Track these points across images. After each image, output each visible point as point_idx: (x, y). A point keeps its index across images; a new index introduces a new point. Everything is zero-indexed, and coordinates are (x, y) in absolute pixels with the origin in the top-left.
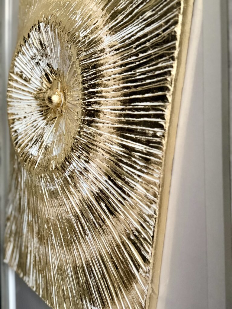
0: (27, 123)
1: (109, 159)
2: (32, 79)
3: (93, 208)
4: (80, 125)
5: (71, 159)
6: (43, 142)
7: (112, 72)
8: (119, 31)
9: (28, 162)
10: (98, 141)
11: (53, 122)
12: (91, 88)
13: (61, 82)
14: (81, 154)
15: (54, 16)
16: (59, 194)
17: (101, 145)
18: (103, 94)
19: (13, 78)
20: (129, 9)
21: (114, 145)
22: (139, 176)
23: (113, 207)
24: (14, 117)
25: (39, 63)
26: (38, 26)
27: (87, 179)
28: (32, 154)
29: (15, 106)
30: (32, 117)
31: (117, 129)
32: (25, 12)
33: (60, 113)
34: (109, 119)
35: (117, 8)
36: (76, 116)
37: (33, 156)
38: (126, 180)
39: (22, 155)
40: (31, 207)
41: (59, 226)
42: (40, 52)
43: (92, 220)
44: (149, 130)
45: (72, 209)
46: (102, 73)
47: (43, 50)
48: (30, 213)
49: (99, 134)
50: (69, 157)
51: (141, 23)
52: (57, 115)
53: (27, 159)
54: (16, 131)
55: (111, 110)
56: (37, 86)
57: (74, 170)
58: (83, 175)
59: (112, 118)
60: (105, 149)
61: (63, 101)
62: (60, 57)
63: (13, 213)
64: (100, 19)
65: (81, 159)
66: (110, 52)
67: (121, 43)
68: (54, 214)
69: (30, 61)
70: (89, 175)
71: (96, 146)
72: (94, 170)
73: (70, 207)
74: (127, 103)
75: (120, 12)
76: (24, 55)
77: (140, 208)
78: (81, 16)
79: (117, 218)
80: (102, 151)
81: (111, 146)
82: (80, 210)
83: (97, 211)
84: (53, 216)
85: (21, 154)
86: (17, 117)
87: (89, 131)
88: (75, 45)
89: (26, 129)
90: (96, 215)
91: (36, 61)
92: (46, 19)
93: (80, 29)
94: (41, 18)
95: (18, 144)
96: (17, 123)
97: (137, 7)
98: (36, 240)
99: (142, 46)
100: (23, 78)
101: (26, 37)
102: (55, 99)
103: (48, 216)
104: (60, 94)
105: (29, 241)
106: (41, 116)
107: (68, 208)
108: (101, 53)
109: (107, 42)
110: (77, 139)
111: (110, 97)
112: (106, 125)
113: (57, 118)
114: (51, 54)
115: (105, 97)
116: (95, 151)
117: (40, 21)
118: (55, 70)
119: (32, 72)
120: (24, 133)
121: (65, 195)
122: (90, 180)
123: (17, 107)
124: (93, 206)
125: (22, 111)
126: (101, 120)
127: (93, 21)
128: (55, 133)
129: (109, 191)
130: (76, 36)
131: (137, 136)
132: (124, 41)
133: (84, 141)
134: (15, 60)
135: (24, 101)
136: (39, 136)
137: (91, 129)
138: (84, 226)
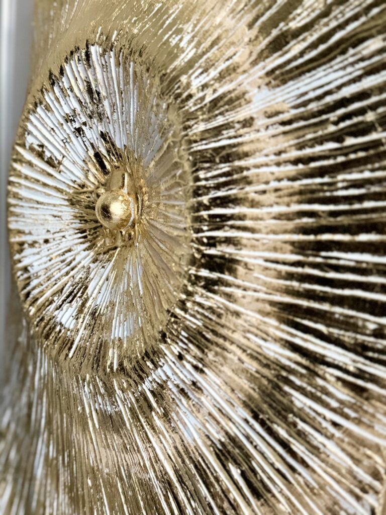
0: (52, 254)
1: (257, 372)
2: (66, 162)
3: (208, 471)
4: (186, 286)
5: (159, 358)
6: (86, 300)
7: (273, 173)
8: (292, 79)
9: (54, 339)
10: (229, 328)
11: (110, 257)
12: (217, 206)
13: (130, 175)
14: (185, 349)
15: (127, 33)
16: (125, 425)
17: (237, 336)
18: (248, 223)
19: (22, 156)
20: (321, 29)
21: (271, 342)
22: (335, 424)
23: (262, 481)
24: (23, 238)
25: (83, 131)
26: (84, 51)
27: (198, 407)
28: (61, 324)
29: (26, 216)
30: (61, 242)
31: (279, 306)
32: (50, 16)
33: (127, 240)
34: (260, 282)
35: (287, 24)
36: (174, 262)
37: (65, 328)
38: (299, 427)
39: (38, 322)
40: (55, 432)
41: (120, 490)
42: (86, 108)
43: (205, 498)
44: (365, 320)
45: (155, 464)
46: (245, 173)
47: (95, 103)
48: (51, 442)
49: (231, 312)
50: (154, 353)
51: (352, 64)
52: (119, 243)
53: (51, 333)
54: (26, 269)
55: (267, 260)
56: (74, 178)
57: (165, 382)
58: (188, 397)
59: (269, 280)
60: (245, 348)
61: (134, 215)
62: (134, 124)
63: (13, 426)
64: (243, 48)
65: (184, 362)
66: (267, 127)
67: (296, 107)
68: (110, 463)
69: (62, 124)
70: (203, 399)
71: (225, 338)
72: (215, 391)
73: (150, 459)
74: (309, 249)
75: (296, 34)
76: (49, 111)
77: (334, 498)
78: (193, 37)
79: (269, 506)
80: (239, 352)
81: (261, 342)
82: (176, 471)
83: (217, 479)
84: (107, 466)
85: (38, 319)
86: (29, 239)
87: (207, 303)
88: (179, 104)
89: (48, 267)
90: (216, 489)
91: (77, 125)
92: (107, 38)
93: (191, 67)
94: (93, 36)
95: (31, 296)
96: (28, 251)
97: (341, 27)
98: (64, 498)
99: (355, 120)
100: (46, 159)
101: (56, 72)
102: (117, 210)
103: (95, 462)
104: (128, 201)
105: (48, 494)
106: (82, 240)
107: (145, 459)
108: (244, 126)
109: (261, 102)
110: (176, 317)
111: (264, 230)
112: (250, 293)
113: (119, 249)
114: (112, 115)
115: (252, 230)
116: (221, 348)
117: (90, 42)
118: (119, 149)
119: (65, 148)
120: (45, 274)
121: (140, 430)
122: (204, 411)
123: (31, 218)
124: (208, 468)
125: (42, 227)
126: (238, 282)
127: (224, 51)
128: (114, 283)
129: (251, 443)
130: (182, 83)
131: (332, 330)
132: (305, 104)
133: (195, 324)
134: (28, 119)
135: (45, 207)
136: (78, 284)
137: (213, 299)
138: (185, 506)
